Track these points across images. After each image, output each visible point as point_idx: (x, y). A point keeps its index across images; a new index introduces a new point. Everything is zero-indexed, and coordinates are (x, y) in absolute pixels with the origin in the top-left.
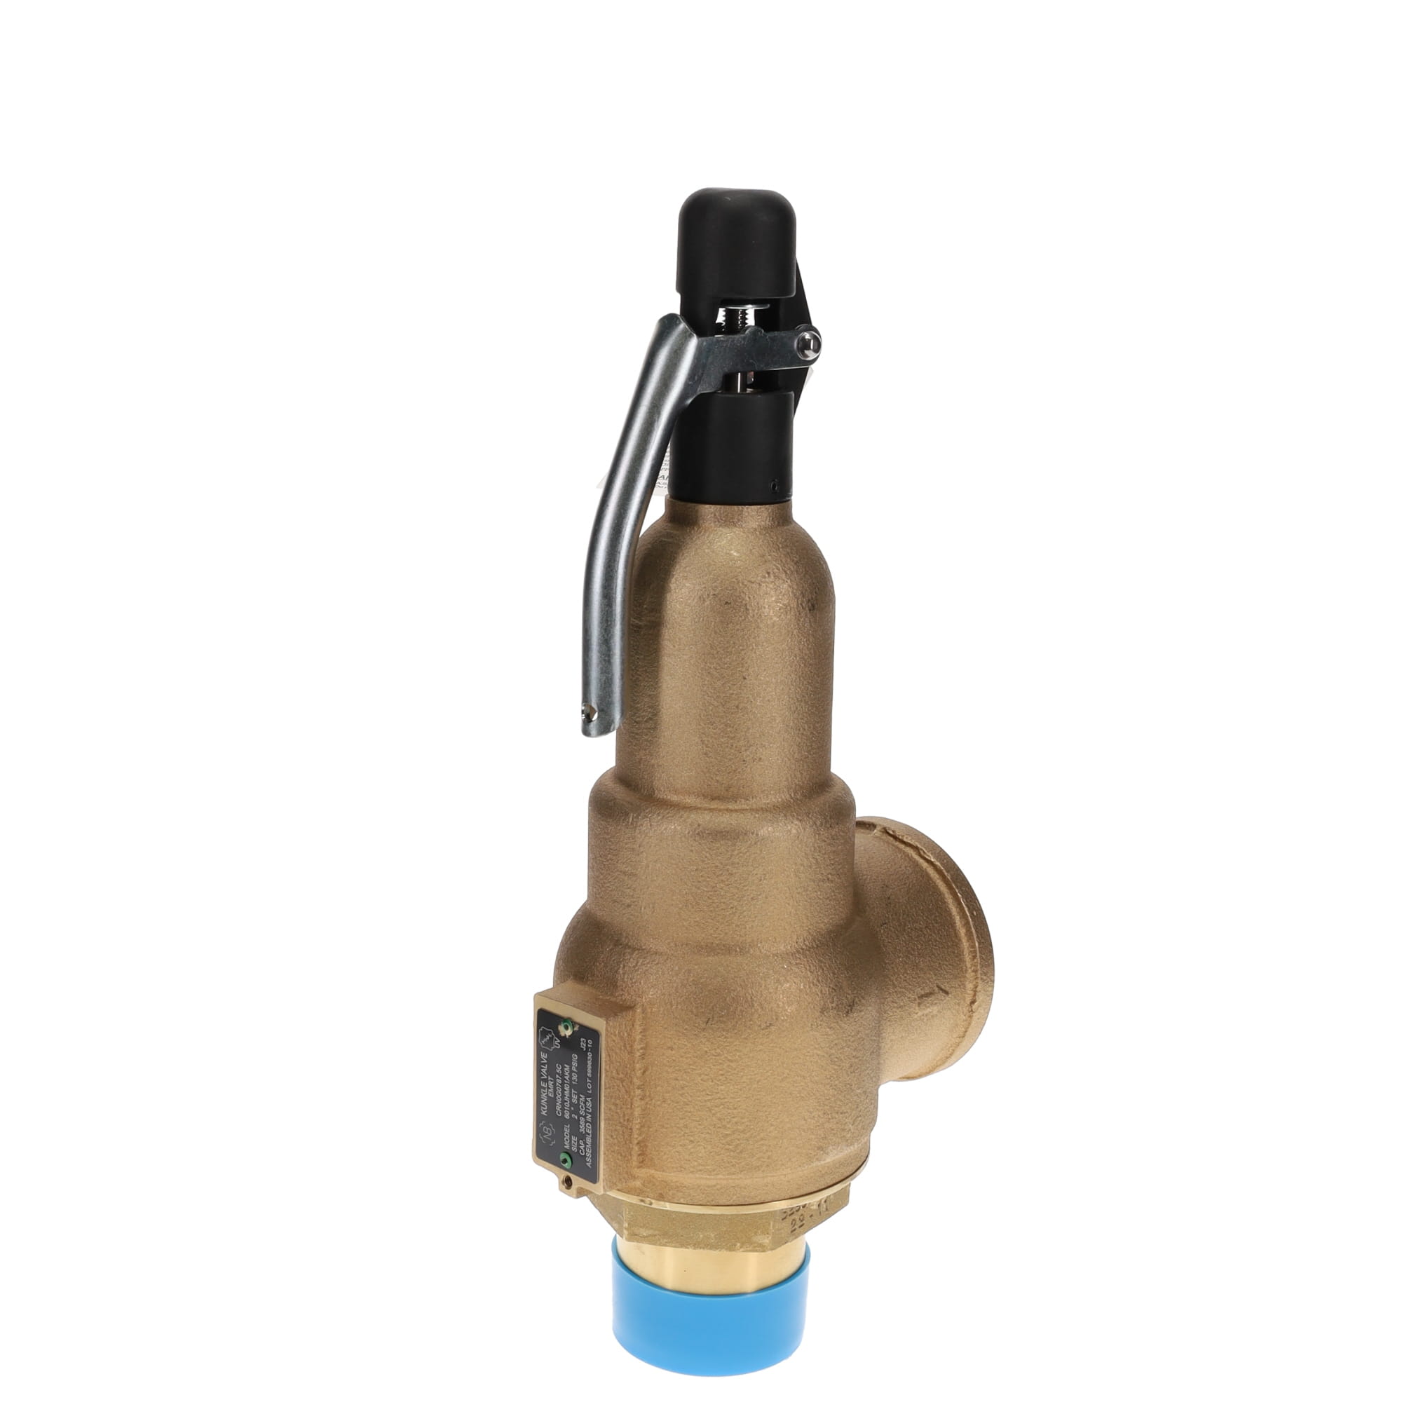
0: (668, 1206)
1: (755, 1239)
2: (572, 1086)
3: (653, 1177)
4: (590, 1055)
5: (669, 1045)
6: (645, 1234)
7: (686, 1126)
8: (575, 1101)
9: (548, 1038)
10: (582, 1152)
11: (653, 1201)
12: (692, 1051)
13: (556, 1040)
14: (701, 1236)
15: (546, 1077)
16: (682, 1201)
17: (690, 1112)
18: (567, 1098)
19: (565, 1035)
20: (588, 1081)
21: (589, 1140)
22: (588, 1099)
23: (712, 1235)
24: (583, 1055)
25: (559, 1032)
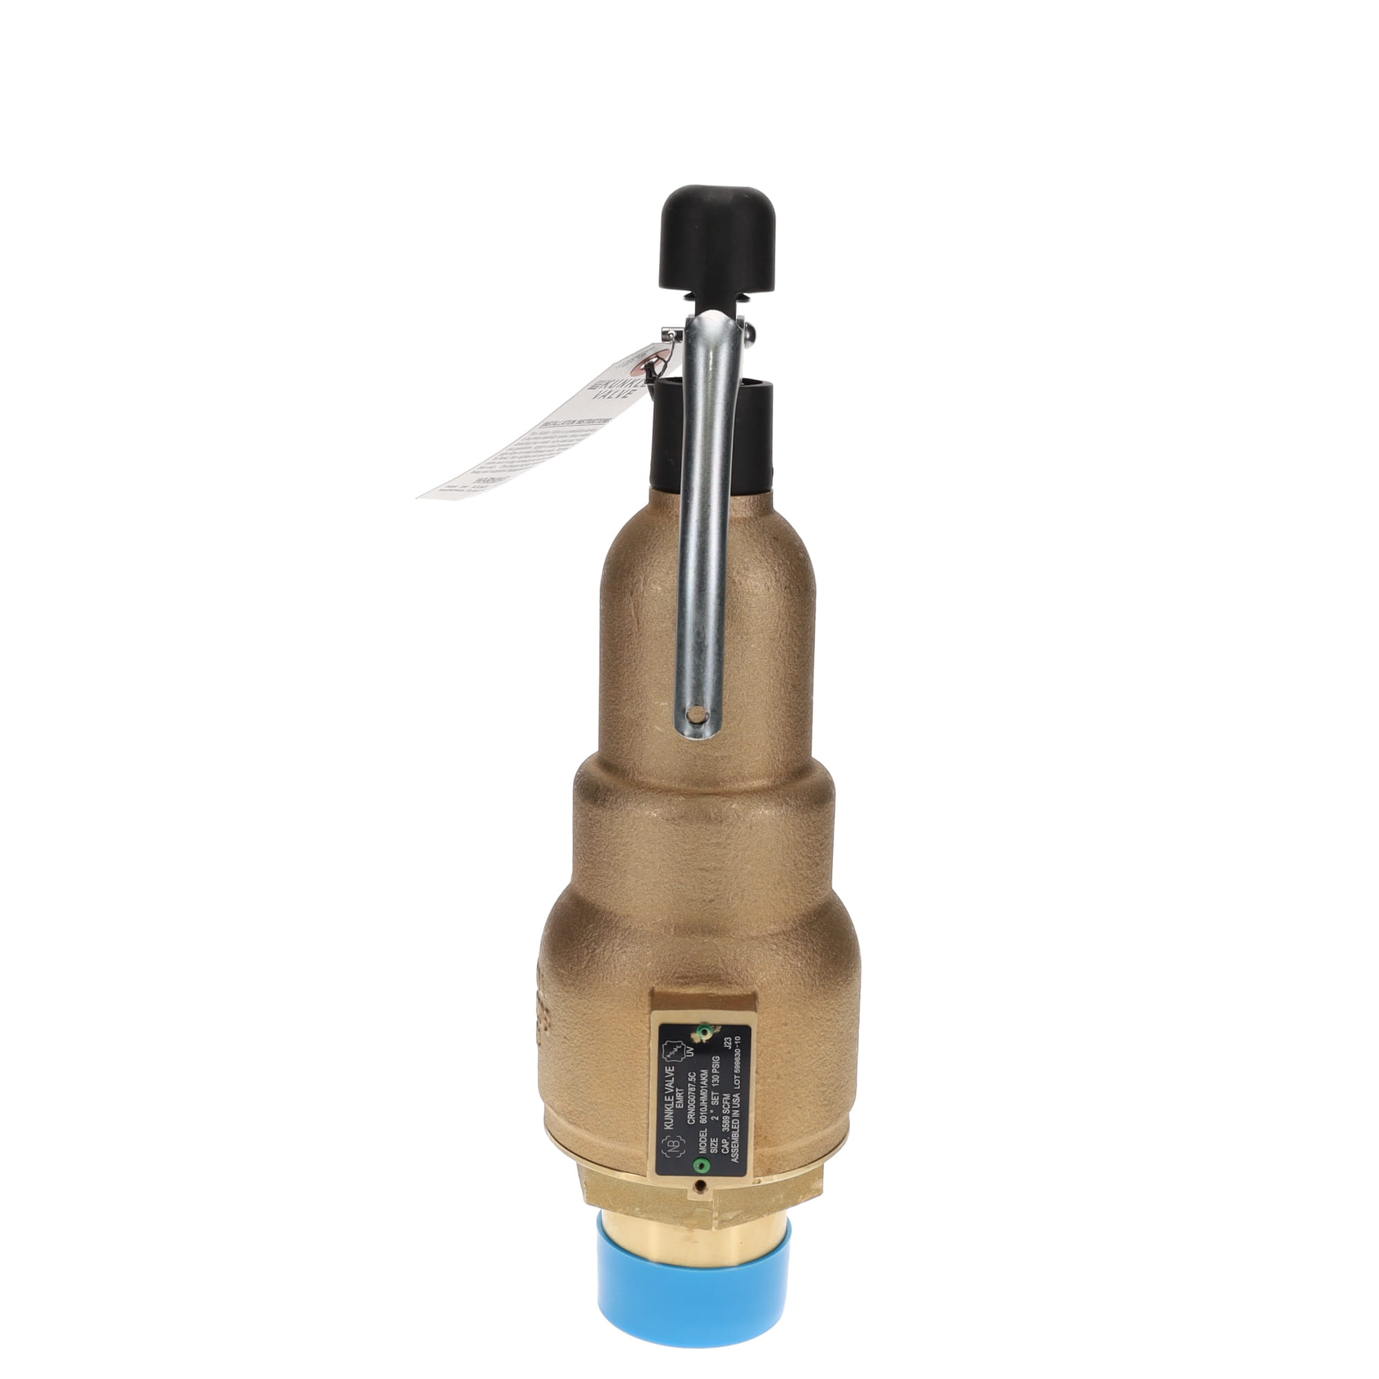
0: (776, 1178)
1: (812, 1187)
2: (710, 1088)
3: (763, 1156)
4: (738, 1052)
5: (783, 1022)
6: (731, 1218)
7: (796, 1095)
8: (715, 1101)
9: (676, 1050)
10: (725, 1151)
11: (761, 1178)
12: (803, 1021)
13: (687, 1049)
14: (774, 1200)
15: (672, 1090)
16: (787, 1169)
17: (799, 1080)
18: (703, 1103)
19: (702, 1040)
20: (735, 1077)
21: (735, 1136)
22: (734, 1096)
23: (782, 1196)
24: (727, 1055)
25: (692, 1040)
